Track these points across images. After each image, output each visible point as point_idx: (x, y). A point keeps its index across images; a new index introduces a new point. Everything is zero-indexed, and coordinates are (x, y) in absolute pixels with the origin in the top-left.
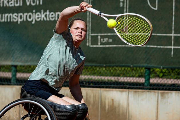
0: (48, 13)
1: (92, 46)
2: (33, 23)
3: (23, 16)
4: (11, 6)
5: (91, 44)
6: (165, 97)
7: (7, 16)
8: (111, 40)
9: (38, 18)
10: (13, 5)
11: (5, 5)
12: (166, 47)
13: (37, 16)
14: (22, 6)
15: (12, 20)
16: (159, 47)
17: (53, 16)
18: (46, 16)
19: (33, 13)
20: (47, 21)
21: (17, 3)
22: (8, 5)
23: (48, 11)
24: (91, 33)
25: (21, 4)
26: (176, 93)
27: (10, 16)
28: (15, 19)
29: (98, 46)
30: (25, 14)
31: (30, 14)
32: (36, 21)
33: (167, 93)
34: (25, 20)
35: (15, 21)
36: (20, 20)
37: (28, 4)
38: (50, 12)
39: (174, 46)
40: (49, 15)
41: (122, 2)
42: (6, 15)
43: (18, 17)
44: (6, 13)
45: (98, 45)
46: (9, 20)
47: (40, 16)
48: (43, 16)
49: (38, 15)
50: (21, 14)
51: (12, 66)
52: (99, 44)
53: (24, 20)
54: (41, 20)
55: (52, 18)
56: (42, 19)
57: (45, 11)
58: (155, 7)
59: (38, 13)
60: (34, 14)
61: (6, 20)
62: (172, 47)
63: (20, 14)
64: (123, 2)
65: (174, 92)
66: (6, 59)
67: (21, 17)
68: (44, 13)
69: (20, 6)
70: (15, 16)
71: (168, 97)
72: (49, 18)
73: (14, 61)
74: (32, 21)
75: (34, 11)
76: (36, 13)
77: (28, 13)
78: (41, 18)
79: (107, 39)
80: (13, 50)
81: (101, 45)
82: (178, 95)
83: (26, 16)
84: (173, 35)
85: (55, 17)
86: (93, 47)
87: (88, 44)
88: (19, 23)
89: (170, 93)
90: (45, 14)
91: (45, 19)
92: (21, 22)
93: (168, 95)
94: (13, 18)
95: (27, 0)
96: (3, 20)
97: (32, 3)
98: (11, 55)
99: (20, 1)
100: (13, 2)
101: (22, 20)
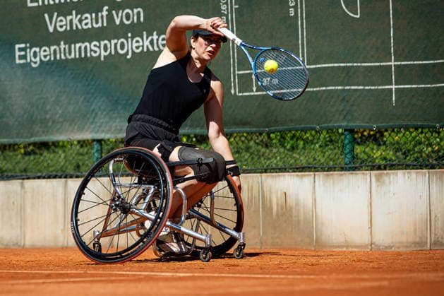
0: (155, 37)
1: (241, 94)
2: (129, 57)
3: (109, 46)
4: (85, 27)
5: (240, 91)
6: (384, 183)
7: (80, 48)
8: (275, 81)
9: (137, 48)
10: (89, 26)
11: (74, 28)
12: (380, 87)
13: (135, 45)
14: (106, 27)
15: (89, 55)
16: (367, 88)
18: (152, 42)
19: (127, 39)
20: (154, 52)
21: (97, 23)
22: (80, 27)
23: (155, 33)
24: (238, 70)
25: (105, 25)
26: (404, 174)
27: (86, 47)
28: (95, 52)
29: (252, 94)
30: (113, 42)
31: (122, 40)
32: (133, 52)
33: (387, 173)
34: (113, 53)
35: (94, 55)
36: (103, 53)
37: (118, 22)
38: (159, 35)
39: (397, 84)
40: (158, 40)
41: (293, 7)
42: (78, 45)
43: (99, 47)
44: (79, 42)
45: (252, 91)
46: (83, 55)
47: (141, 44)
48: (147, 43)
49: (137, 42)
50: (106, 42)
51: (94, 140)
52: (255, 89)
53: (111, 52)
54: (143, 51)
56: (145, 49)
57: (150, 34)
59: (138, 39)
60: (130, 40)
61: (77, 56)
62: (394, 87)
63: (102, 43)
64: (295, 7)
65: (400, 173)
66: (81, 129)
67: (106, 49)
68: (147, 38)
69: (102, 28)
70: (95, 46)
71: (390, 183)
72: (158, 46)
73: (96, 132)
74: (127, 53)
75: (130, 35)
76: (132, 38)
77: (118, 39)
78: (143, 46)
79: (269, 79)
80: (93, 110)
81: (257, 91)
82: (409, 177)
83: (116, 45)
84: (392, 63)
86: (242, 96)
87: (233, 92)
88: (102, 59)
89: (393, 173)
90: (150, 38)
91: (151, 49)
92: (105, 57)
93: (390, 178)
94: (91, 50)
95: (115, 16)
96: (73, 56)
97: (124, 20)
98: (91, 120)
99: (102, 17)
100: (89, 21)
101: (108, 52)
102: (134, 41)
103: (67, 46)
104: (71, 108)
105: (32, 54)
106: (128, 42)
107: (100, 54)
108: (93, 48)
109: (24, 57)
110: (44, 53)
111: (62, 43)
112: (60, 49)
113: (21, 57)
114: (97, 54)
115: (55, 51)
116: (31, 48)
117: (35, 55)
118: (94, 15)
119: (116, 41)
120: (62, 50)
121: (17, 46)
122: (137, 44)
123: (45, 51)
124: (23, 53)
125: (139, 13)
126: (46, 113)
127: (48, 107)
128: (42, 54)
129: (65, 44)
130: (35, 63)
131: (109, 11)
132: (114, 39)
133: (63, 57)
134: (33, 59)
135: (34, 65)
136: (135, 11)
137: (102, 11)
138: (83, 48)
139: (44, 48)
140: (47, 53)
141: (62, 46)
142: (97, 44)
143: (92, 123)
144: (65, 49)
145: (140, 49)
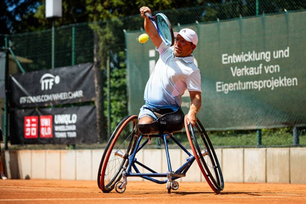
0: (285, 79)
2: (272, 89)
3: (262, 84)
4: (251, 74)
7: (248, 85)
9: (276, 84)
10: (253, 74)
11: (245, 74)
13: (275, 83)
15: (253, 88)
17: (290, 82)
18: (283, 82)
19: (271, 80)
20: (285, 86)
21: (257, 71)
22: (248, 74)
23: (285, 78)
25: (261, 73)
27: (251, 84)
28: (256, 86)
30: (265, 81)
31: (269, 80)
32: (275, 87)
34: (265, 86)
35: (255, 88)
36: (260, 87)
37: (267, 72)
38: (287, 78)
40: (286, 81)
42: (247, 83)
43: (258, 84)
44: (248, 81)
46: (250, 88)
47: (278, 82)
48: (281, 82)
50: (261, 81)
54: (279, 86)
55: (289, 84)
56: (280, 85)
57: (282, 78)
59: (276, 80)
60: (273, 81)
61: (247, 88)
63: (259, 82)
66: (251, 124)
67: (261, 85)
69: (259, 74)
72: (287, 84)
73: (259, 125)
74: (271, 87)
75: (273, 78)
76: (274, 80)
77: (267, 80)
80: (257, 115)
83: (266, 83)
85: (292, 82)
88: (259, 89)
90: (282, 80)
91: (283, 85)
92: (261, 89)
94: (254, 85)
95: (266, 69)
96: (245, 88)
97: (270, 70)
98: (256, 120)
99: (259, 69)
100: (252, 71)
101: (262, 86)
104: (245, 114)
108: (255, 84)
109: (221, 88)
110: (231, 87)
111: (239, 82)
112: (238, 85)
113: (219, 89)
114: (257, 88)
115: (236, 86)
116: (224, 84)
117: (226, 87)
118: (255, 68)
121: (217, 83)
124: (220, 87)
125: (277, 68)
126: (233, 116)
127: (234, 113)
128: (230, 87)
129: (241, 82)
130: (226, 91)
131: (263, 66)
132: (265, 80)
133: (240, 88)
134: (225, 89)
135: (225, 93)
136: (276, 66)
137: (259, 66)
138: (250, 85)
139: (230, 84)
140: (232, 87)
142: (257, 82)
143: (256, 121)
144: (241, 85)
145: (278, 85)
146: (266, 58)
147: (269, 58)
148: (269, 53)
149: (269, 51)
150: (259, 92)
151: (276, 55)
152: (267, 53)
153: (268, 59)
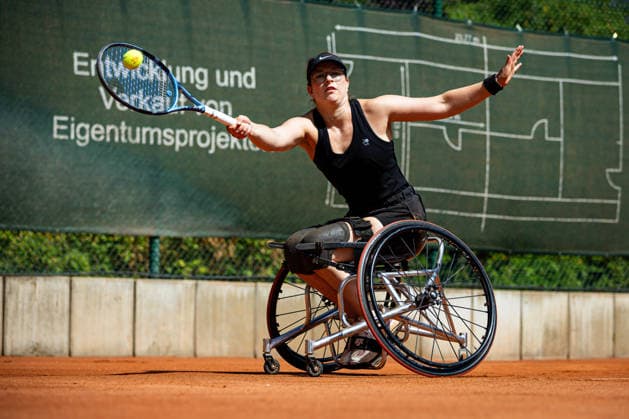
1: (335, 206)
2: (212, 151)
3: (186, 136)
4: (156, 110)
5: (335, 203)
7: (148, 133)
9: (223, 143)
10: (162, 110)
12: (473, 215)
13: (219, 140)
15: (159, 142)
16: (462, 214)
19: (210, 132)
20: (243, 150)
22: (148, 109)
27: (156, 134)
28: (168, 140)
30: (192, 133)
31: (204, 132)
32: (217, 147)
34: (191, 144)
35: (166, 143)
36: (178, 143)
39: (488, 213)
41: (397, 130)
42: (145, 130)
43: (174, 136)
44: (147, 126)
46: (152, 142)
47: (227, 140)
49: (223, 137)
50: (183, 131)
53: (188, 143)
54: (229, 148)
56: (232, 146)
58: (457, 145)
59: (224, 134)
60: (213, 134)
61: (144, 141)
62: (484, 216)
63: (178, 132)
64: (400, 130)
67: (182, 138)
74: (209, 147)
75: (213, 128)
76: (217, 132)
77: (199, 130)
78: (230, 142)
83: (195, 137)
84: (486, 195)
86: (337, 209)
87: (327, 202)
88: (177, 149)
91: (239, 146)
92: (180, 148)
94: (163, 138)
96: (138, 140)
98: (156, 215)
99: (179, 103)
101: (185, 143)
102: (219, 135)
103: (130, 129)
104: (130, 199)
105: (78, 130)
106: (211, 136)
107: (174, 145)
108: (170, 137)
109: (67, 132)
110: (97, 132)
111: (123, 123)
112: (120, 131)
113: (60, 132)
114: (171, 144)
115: (112, 132)
116: (76, 123)
117: (83, 131)
119: (195, 132)
120: (123, 132)
121: (56, 118)
122: (222, 140)
123: (97, 129)
124: (64, 127)
125: (225, 107)
126: (94, 200)
127: (97, 195)
128: (93, 132)
129: (127, 124)
130: (83, 141)
132: (193, 129)
133: (123, 139)
134: (79, 136)
135: (80, 144)
136: (222, 103)
138: (152, 134)
139: (95, 126)
140: (100, 132)
141: (123, 127)
142: (171, 131)
144: (126, 132)
145: (226, 146)
146: (195, 82)
147: (205, 82)
148: (205, 72)
149: (204, 67)
150: (176, 154)
151: (222, 80)
152: (199, 70)
153: (203, 85)
